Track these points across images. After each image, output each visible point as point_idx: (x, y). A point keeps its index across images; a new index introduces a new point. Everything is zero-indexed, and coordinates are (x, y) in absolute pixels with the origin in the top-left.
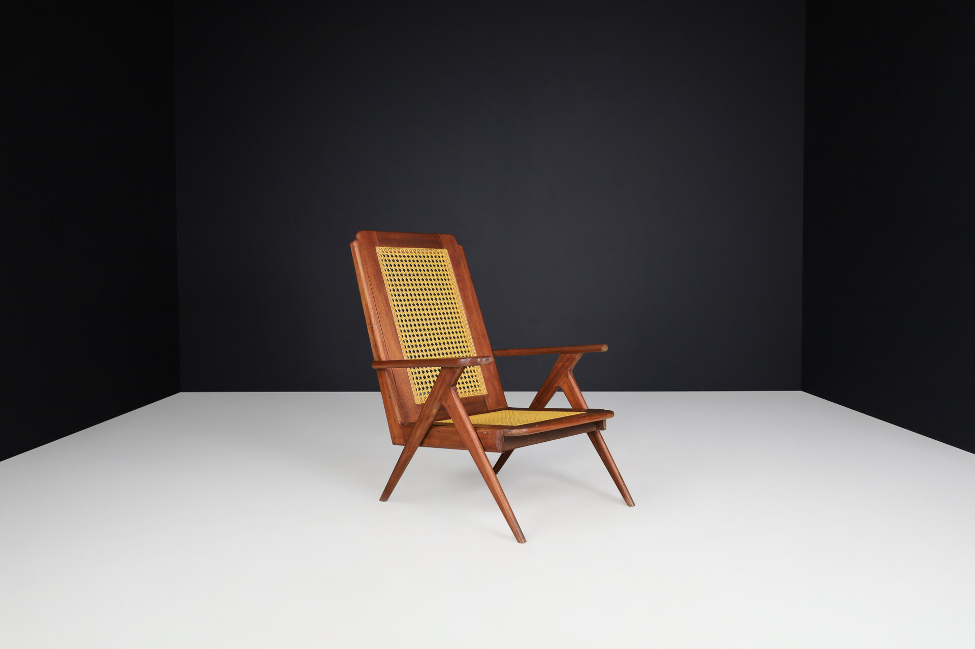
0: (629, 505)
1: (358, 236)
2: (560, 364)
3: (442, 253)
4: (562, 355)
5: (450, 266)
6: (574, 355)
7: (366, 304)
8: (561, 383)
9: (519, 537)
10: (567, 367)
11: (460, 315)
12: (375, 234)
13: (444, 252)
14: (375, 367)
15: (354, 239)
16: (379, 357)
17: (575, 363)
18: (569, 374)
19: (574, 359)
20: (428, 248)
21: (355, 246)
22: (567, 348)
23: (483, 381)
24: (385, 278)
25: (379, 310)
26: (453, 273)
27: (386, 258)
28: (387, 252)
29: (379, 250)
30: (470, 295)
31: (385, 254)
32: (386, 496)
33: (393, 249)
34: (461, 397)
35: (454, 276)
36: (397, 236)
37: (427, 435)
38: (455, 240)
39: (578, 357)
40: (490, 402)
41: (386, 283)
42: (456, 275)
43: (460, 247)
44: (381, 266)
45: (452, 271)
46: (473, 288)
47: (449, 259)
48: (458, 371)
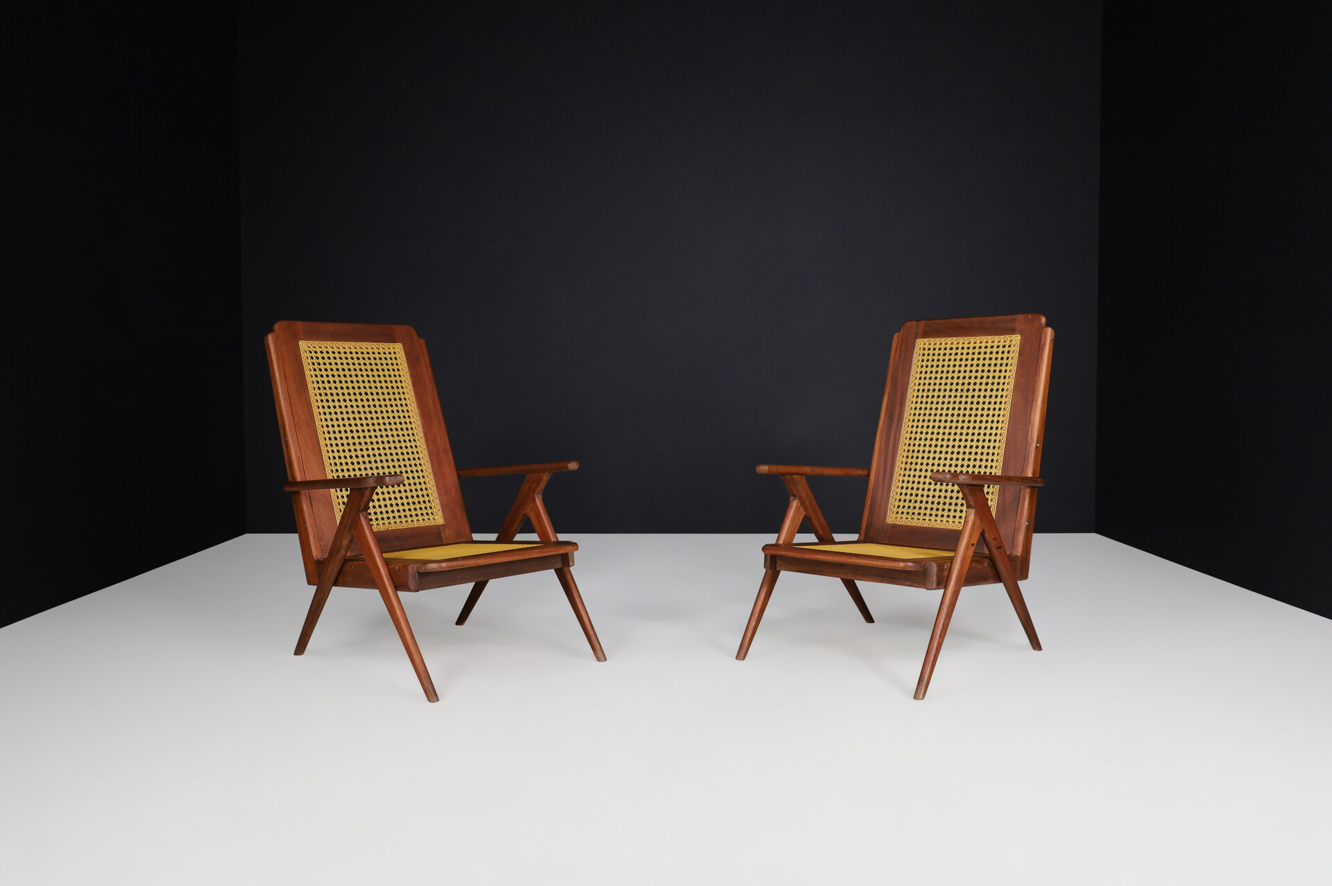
0: (599, 660)
1: (276, 327)
2: (527, 486)
3: (394, 348)
4: (529, 475)
5: (405, 365)
6: (541, 474)
7: (281, 411)
8: (528, 509)
9: (431, 693)
10: (534, 490)
11: (414, 426)
12: (299, 325)
13: (398, 347)
14: (287, 489)
15: (271, 330)
16: (293, 476)
17: (543, 485)
18: (537, 498)
19: (540, 480)
20: (375, 342)
21: (270, 339)
22: (534, 467)
23: (440, 508)
24: (309, 380)
25: (296, 419)
26: (408, 374)
27: (313, 355)
28: (315, 348)
29: (303, 345)
30: (431, 401)
31: (312, 349)
32: (300, 649)
33: (323, 344)
34: (375, 528)
35: (409, 377)
36: (331, 327)
37: (340, 572)
38: (414, 331)
39: (546, 478)
40: (447, 534)
41: (310, 386)
42: (412, 376)
43: (422, 341)
44: (305, 364)
45: (407, 370)
46: (435, 392)
47: (404, 357)
48: (367, 493)
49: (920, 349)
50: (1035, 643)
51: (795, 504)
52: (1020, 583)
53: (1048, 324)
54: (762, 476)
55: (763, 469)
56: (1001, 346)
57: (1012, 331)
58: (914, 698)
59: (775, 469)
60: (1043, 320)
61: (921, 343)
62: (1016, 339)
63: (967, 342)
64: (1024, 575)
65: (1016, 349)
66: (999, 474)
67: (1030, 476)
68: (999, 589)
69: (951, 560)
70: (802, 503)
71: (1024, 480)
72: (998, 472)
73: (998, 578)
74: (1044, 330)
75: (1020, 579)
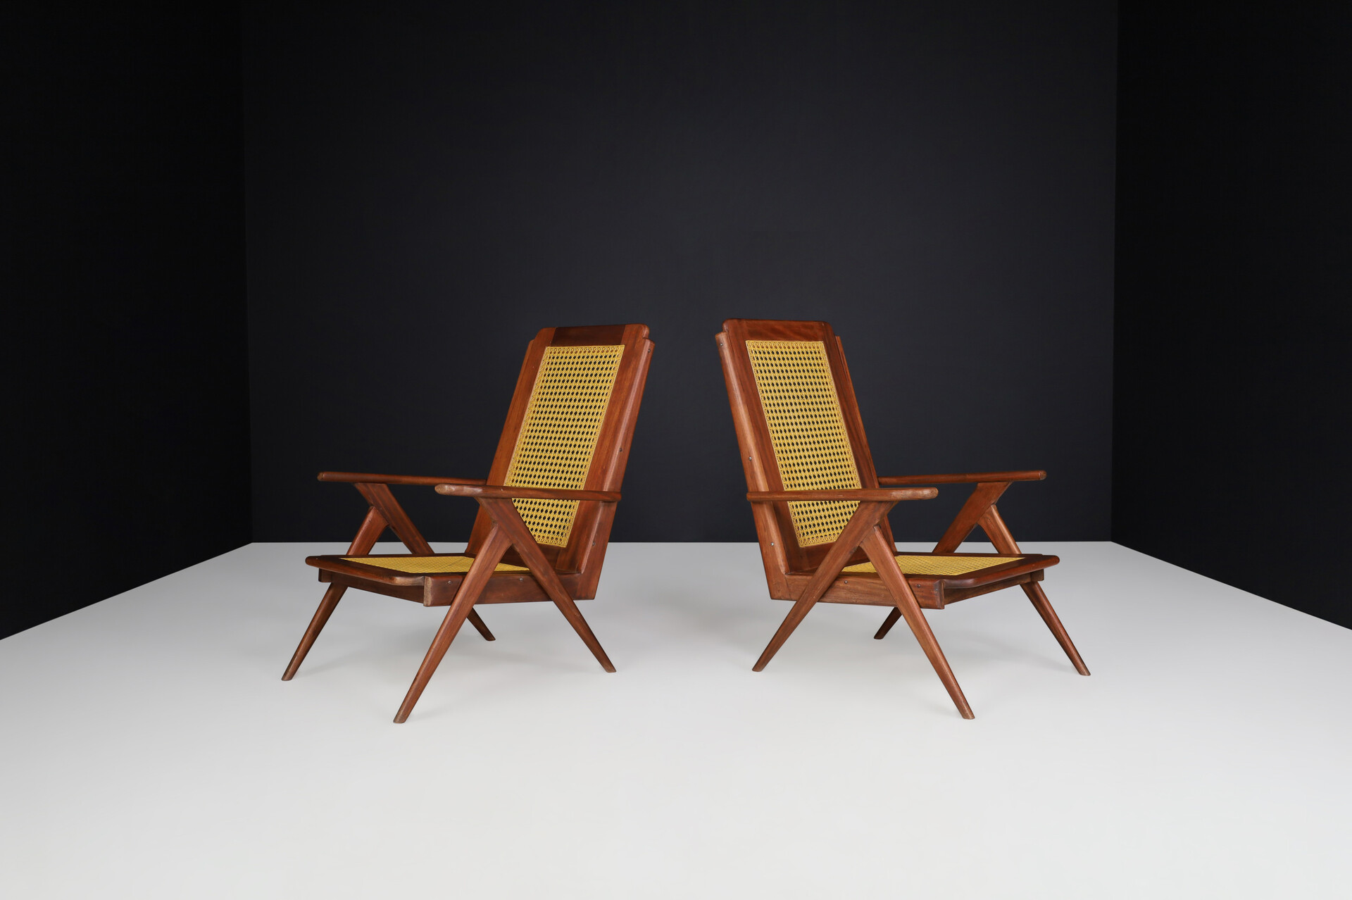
13: (821, 346)
29: (750, 344)
37: (830, 587)
49: (547, 357)
50: (606, 663)
51: (370, 515)
52: (580, 603)
53: (650, 337)
57: (619, 343)
60: (646, 331)
61: (548, 350)
62: (621, 348)
64: (589, 595)
65: (618, 359)
66: (582, 488)
67: (606, 490)
68: (547, 608)
70: (382, 513)
71: (603, 493)
72: (582, 486)
73: (545, 596)
74: (643, 342)
75: (580, 598)
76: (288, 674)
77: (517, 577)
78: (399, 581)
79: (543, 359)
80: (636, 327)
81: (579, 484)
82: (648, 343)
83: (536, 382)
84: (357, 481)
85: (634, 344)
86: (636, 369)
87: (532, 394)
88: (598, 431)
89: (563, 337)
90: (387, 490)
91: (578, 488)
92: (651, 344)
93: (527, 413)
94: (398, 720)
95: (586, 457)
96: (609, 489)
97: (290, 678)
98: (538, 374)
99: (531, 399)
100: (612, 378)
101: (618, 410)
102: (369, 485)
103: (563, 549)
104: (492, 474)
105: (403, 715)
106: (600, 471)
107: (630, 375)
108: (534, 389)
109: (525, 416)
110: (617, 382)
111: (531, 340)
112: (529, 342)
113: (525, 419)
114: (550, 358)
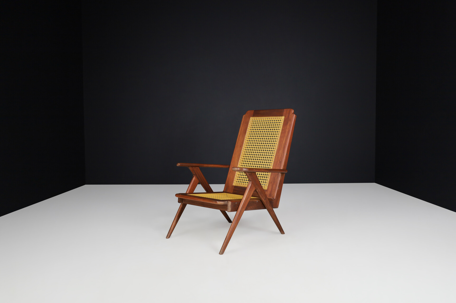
49: (251, 121)
50: (282, 231)
51: (194, 178)
52: (274, 209)
53: (294, 113)
54: (179, 167)
55: (179, 165)
56: (276, 121)
57: (282, 115)
58: (219, 254)
59: (184, 164)
60: (293, 111)
61: (252, 118)
62: (283, 118)
63: (271, 118)
64: (277, 207)
65: (282, 121)
66: (271, 168)
67: (282, 169)
68: (265, 212)
69: (240, 200)
70: (197, 178)
71: (280, 170)
72: (271, 167)
73: (264, 207)
74: (292, 115)
75: (274, 208)
76: (168, 236)
77: (256, 200)
78: (219, 203)
79: (250, 121)
80: (288, 110)
81: (270, 167)
82: (294, 115)
83: (247, 130)
84: (189, 166)
85: (289, 116)
86: (290, 125)
87: (246, 134)
88: (276, 147)
89: (257, 114)
90: (199, 169)
91: (270, 168)
92: (295, 116)
93: (245, 141)
94: (220, 253)
95: (272, 157)
96: (283, 168)
97: (169, 237)
98: (248, 127)
99: (246, 136)
100: (280, 128)
101: (284, 140)
102: (194, 168)
103: (266, 190)
104: (232, 163)
105: (222, 251)
106: (279, 162)
107: (288, 127)
108: (247, 132)
109: (244, 142)
110: (282, 130)
111: (244, 115)
112: (243, 116)
113: (244, 143)
114: (252, 121)
